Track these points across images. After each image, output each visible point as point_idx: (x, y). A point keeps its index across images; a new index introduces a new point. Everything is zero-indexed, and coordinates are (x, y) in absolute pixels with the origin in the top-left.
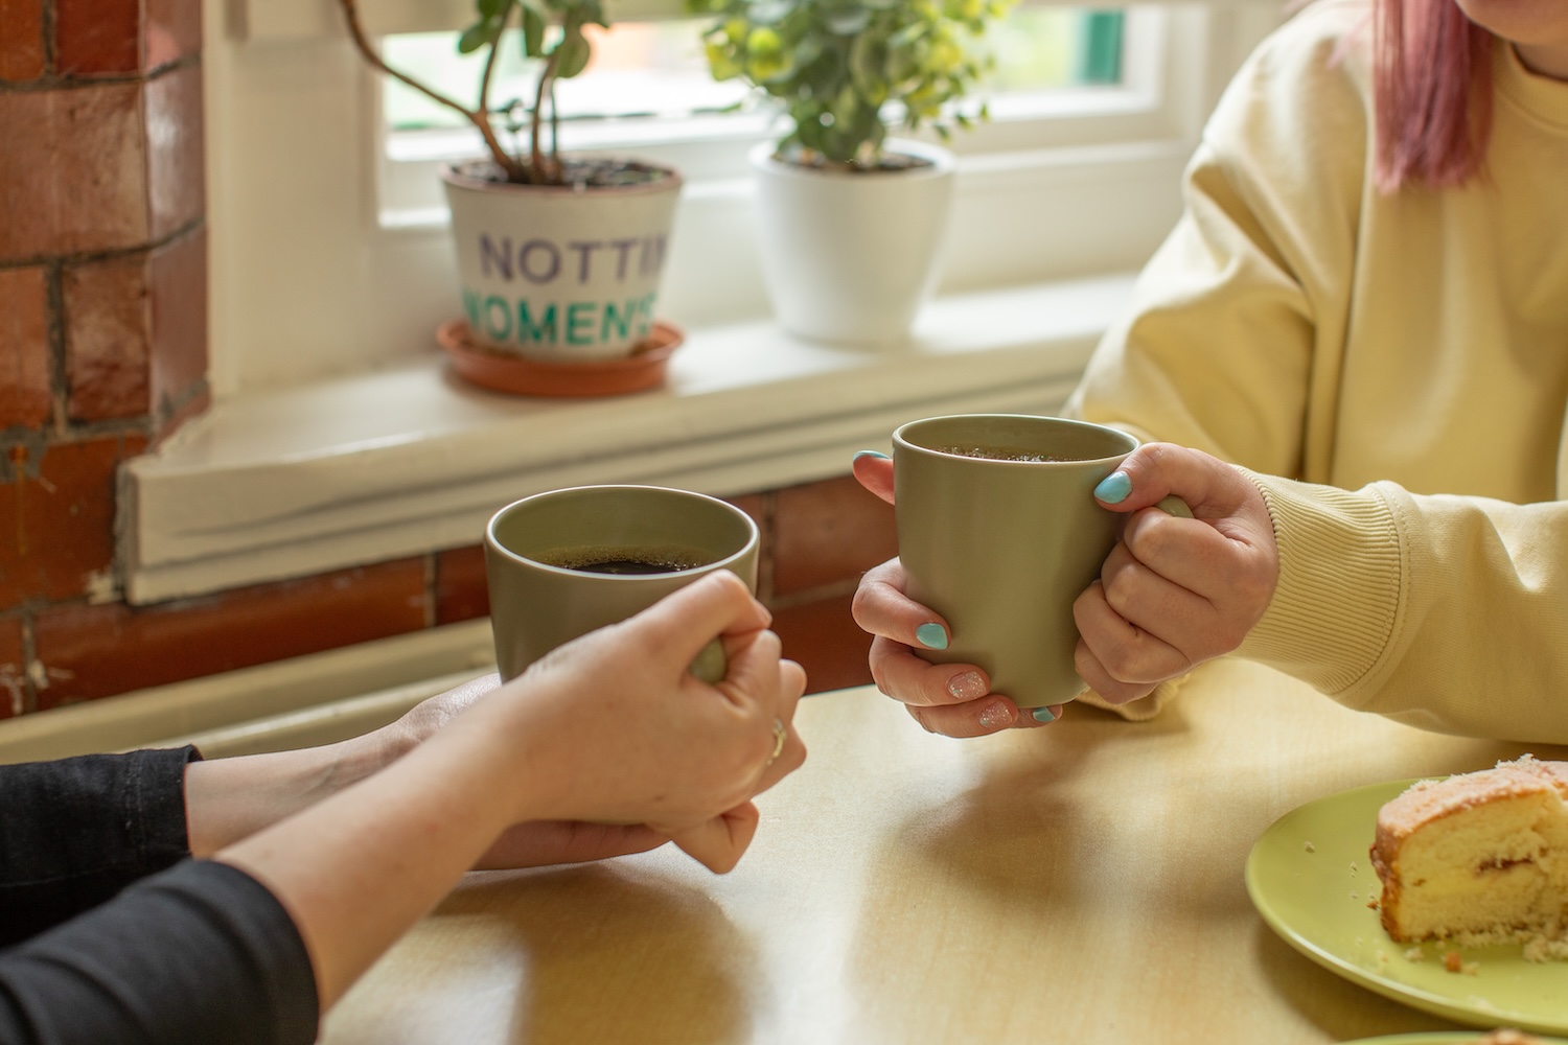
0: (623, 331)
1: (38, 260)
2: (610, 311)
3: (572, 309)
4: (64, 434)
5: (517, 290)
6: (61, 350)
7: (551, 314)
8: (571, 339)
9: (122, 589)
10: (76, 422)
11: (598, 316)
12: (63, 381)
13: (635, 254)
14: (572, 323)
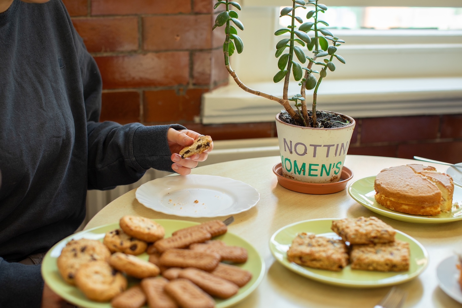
0: (328, 174)
1: (187, 50)
2: (323, 166)
3: (310, 165)
4: (191, 87)
5: (293, 157)
6: (192, 69)
7: (304, 165)
8: (310, 175)
9: (201, 120)
10: (194, 84)
11: (319, 168)
12: (192, 76)
13: (333, 150)
14: (310, 170)
